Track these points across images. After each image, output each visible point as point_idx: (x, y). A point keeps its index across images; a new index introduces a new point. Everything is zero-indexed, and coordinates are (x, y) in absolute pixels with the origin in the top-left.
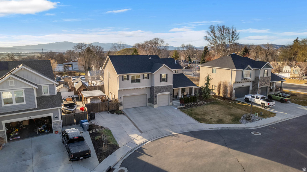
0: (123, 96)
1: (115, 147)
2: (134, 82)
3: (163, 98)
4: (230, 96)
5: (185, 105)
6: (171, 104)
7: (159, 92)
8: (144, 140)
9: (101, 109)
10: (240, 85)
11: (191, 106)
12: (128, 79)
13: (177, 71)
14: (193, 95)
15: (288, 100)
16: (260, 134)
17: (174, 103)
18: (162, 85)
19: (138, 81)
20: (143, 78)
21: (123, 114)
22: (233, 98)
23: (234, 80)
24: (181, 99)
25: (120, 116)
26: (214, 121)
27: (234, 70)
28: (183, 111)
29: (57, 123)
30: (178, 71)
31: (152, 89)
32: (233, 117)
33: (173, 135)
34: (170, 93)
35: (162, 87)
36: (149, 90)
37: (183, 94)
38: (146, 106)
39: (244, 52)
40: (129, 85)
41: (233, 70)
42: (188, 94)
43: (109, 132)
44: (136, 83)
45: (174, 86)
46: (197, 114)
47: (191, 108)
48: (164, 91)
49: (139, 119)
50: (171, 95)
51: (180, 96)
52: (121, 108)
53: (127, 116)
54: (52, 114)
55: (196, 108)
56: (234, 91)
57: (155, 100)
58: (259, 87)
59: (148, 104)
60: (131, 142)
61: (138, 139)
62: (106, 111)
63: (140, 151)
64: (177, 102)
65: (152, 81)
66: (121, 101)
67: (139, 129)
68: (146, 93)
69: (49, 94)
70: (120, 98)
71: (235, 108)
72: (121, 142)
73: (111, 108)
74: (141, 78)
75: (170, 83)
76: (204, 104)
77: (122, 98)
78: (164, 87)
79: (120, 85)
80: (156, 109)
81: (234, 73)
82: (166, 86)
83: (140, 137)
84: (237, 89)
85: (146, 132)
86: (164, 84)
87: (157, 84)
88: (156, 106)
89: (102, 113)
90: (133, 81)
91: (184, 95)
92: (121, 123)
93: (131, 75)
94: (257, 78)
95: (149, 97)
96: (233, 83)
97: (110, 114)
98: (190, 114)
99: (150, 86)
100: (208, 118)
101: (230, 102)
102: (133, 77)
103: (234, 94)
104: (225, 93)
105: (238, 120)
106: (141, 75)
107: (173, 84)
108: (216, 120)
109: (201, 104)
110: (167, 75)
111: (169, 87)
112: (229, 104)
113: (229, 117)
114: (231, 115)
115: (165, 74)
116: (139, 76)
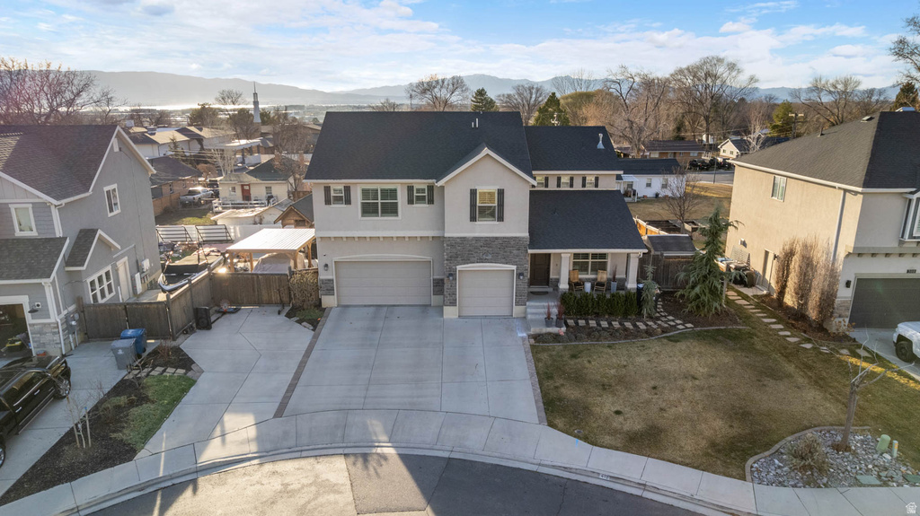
0: (337, 259)
2: (392, 213)
3: (485, 286)
4: (820, 312)
6: (518, 310)
7: (467, 261)
9: (265, 297)
11: (590, 333)
12: (348, 202)
14: (632, 285)
17: (529, 310)
18: (477, 235)
19: (391, 210)
20: (410, 201)
22: (839, 321)
23: (848, 242)
27: (856, 193)
28: (537, 352)
29: (43, 327)
30: (597, 179)
31: (439, 241)
34: (514, 267)
35: (477, 239)
36: (440, 247)
37: (593, 276)
40: (352, 222)
41: (850, 191)
42: (614, 279)
44: (379, 218)
45: (536, 236)
48: (489, 257)
50: (519, 275)
53: (317, 335)
54: (23, 300)
55: (609, 347)
56: (845, 295)
57: (446, 287)
59: (435, 300)
64: (540, 309)
66: (330, 277)
67: (285, 398)
68: (429, 258)
69: (35, 234)
70: (326, 265)
71: (800, 380)
75: (516, 225)
76: (663, 332)
77: (332, 267)
78: (488, 242)
79: (319, 222)
81: (855, 204)
82: (497, 238)
84: (864, 284)
85: (294, 415)
86: (486, 229)
87: (458, 227)
88: (450, 313)
90: (369, 210)
91: (596, 279)
93: (359, 186)
95: (438, 273)
96: (842, 254)
100: (607, 405)
101: (809, 341)
102: (365, 193)
103: (843, 308)
104: (803, 293)
105: (745, 454)
106: (399, 185)
107: (531, 232)
108: (634, 423)
109: (649, 333)
110: (501, 193)
111: (512, 243)
112: (791, 353)
113: (717, 427)
114: (740, 414)
115: (494, 189)
116: (392, 193)
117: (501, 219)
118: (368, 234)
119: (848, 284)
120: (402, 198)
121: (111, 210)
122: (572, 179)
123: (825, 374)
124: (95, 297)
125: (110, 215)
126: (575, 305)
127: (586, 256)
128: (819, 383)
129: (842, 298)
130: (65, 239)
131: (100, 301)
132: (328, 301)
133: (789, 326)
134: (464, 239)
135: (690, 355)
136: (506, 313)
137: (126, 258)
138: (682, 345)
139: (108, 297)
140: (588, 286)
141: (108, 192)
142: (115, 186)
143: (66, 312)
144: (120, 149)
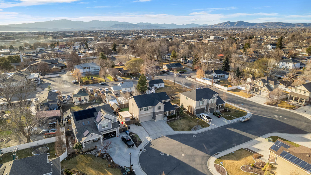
1: (141, 142)
3: (159, 117)
5: (170, 120)
6: (163, 119)
7: (157, 114)
8: (151, 139)
9: (131, 123)
10: (199, 108)
11: (172, 120)
12: (143, 110)
14: (174, 114)
15: (221, 117)
16: (196, 136)
19: (148, 110)
21: (141, 125)
22: (195, 114)
24: (168, 117)
25: (140, 127)
26: (180, 130)
28: (168, 124)
29: (118, 133)
30: (167, 101)
31: (154, 113)
32: (189, 127)
33: (162, 137)
35: (158, 112)
36: (153, 113)
38: (151, 120)
39: (225, 60)
40: (143, 112)
43: (137, 135)
45: (164, 111)
46: (174, 126)
47: (172, 121)
49: (148, 129)
50: (163, 115)
51: (167, 115)
52: (140, 122)
53: (143, 127)
54: (116, 130)
55: (175, 121)
56: (195, 111)
57: (155, 118)
58: (209, 109)
59: (152, 119)
60: (146, 140)
61: (149, 139)
62: (133, 124)
63: (150, 143)
64: (166, 118)
65: (154, 110)
67: (149, 134)
69: (114, 122)
72: (143, 140)
73: (135, 123)
74: (149, 108)
75: (162, 110)
77: (140, 118)
79: (140, 113)
80: (156, 123)
81: (195, 102)
82: (160, 111)
83: (149, 138)
84: (197, 110)
85: (151, 135)
87: (156, 111)
88: (156, 121)
89: (131, 125)
90: (145, 110)
92: (141, 131)
93: (144, 108)
94: (208, 104)
95: (152, 116)
96: (194, 107)
97: (135, 126)
98: (171, 126)
99: (153, 112)
100: (178, 128)
101: (193, 117)
104: (191, 111)
105: (191, 129)
106: (149, 107)
107: (164, 110)
108: (181, 129)
109: (177, 119)
110: (161, 106)
111: (162, 112)
112: (191, 119)
113: (188, 127)
114: (189, 126)
116: (148, 108)
118: (146, 113)
123: (195, 120)
126: (169, 117)
128: (194, 121)
133: (190, 115)
135: (183, 121)
136: (161, 119)
138: (181, 120)
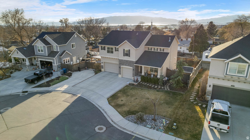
0: (104, 61)
3: (127, 71)
7: (123, 65)
12: (105, 50)
13: (156, 49)
18: (125, 59)
19: (112, 52)
20: (115, 51)
24: (142, 77)
29: (54, 66)
30: (164, 49)
34: (132, 68)
35: (125, 60)
37: (154, 73)
40: (106, 54)
44: (110, 54)
45: (137, 63)
48: (127, 65)
50: (133, 70)
51: (143, 74)
53: (94, 76)
54: (52, 61)
66: (103, 65)
69: (56, 50)
72: (55, 85)
77: (103, 63)
78: (127, 61)
86: (126, 58)
87: (121, 57)
88: (120, 76)
90: (108, 52)
93: (107, 46)
102: (108, 48)
103: (209, 93)
107: (138, 60)
108: (121, 103)
110: (129, 50)
111: (132, 62)
115: (128, 49)
116: (112, 49)
117: (129, 56)
118: (109, 57)
119: (210, 86)
120: (114, 50)
121: (73, 47)
122: (157, 49)
124: (64, 62)
125: (72, 48)
127: (153, 68)
129: (208, 90)
130: (59, 52)
131: (66, 63)
132: (102, 70)
134: (122, 60)
136: (131, 78)
137: (76, 57)
139: (68, 63)
140: (152, 75)
141: (72, 45)
142: (75, 43)
143: (58, 64)
144: (77, 37)
